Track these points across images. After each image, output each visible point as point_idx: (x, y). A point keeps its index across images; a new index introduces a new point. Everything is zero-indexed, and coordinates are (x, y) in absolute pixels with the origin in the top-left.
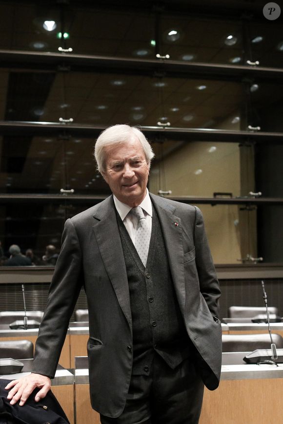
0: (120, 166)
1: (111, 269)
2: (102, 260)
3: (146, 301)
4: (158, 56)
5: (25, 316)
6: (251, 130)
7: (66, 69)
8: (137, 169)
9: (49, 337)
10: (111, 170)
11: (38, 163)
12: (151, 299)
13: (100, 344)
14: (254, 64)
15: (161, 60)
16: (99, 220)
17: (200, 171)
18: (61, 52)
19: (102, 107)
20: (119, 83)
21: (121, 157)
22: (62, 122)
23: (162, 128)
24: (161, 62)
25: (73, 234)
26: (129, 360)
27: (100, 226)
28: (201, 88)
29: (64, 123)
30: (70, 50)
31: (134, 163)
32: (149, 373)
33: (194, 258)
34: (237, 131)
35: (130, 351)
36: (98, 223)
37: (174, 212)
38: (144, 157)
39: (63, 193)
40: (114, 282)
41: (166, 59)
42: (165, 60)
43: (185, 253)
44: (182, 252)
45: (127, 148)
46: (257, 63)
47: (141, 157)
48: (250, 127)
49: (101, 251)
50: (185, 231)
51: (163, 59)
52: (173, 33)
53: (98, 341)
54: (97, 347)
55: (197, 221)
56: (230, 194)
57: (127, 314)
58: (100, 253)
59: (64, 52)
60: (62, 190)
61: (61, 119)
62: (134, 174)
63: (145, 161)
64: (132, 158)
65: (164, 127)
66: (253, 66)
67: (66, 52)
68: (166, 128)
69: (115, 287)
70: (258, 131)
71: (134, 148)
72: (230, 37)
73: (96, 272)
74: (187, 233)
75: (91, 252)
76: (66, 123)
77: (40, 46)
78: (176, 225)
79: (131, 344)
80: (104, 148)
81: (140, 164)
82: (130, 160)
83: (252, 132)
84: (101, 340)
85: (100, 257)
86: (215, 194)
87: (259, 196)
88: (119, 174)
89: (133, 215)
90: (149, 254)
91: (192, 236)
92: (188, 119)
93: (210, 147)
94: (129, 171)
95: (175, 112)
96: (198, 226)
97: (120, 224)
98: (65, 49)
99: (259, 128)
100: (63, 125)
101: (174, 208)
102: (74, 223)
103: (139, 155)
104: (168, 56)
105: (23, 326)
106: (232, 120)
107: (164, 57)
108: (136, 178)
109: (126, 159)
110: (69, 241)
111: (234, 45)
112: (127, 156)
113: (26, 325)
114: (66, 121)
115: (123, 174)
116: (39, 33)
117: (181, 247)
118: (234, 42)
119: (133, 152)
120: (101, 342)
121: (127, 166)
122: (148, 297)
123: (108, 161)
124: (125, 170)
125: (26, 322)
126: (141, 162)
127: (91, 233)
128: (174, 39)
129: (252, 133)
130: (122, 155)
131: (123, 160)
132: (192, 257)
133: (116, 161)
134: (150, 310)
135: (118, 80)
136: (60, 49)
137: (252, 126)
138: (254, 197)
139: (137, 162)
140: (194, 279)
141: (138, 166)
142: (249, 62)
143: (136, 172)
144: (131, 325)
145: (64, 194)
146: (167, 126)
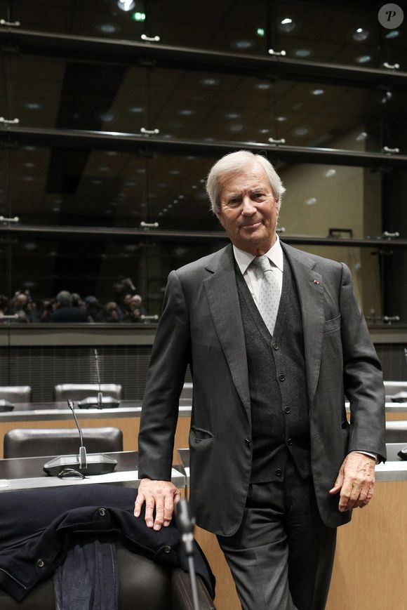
0: (238, 201)
1: (224, 337)
2: (214, 324)
3: (276, 380)
4: (271, 51)
5: (100, 391)
6: (388, 152)
7: (150, 63)
8: (260, 205)
9: (156, 430)
10: (226, 207)
11: (97, 182)
12: (282, 377)
13: (210, 436)
14: (392, 67)
15: (275, 57)
16: (213, 273)
17: (314, 200)
18: (144, 41)
19: (187, 113)
20: (211, 82)
21: (239, 189)
22: (144, 133)
23: (274, 145)
24: (275, 59)
25: (177, 291)
26: (247, 457)
27: (212, 280)
28: (317, 92)
29: (146, 135)
30: (157, 38)
31: (255, 196)
32: (283, 478)
33: (339, 328)
34: (361, 153)
35: (248, 447)
36: (210, 276)
37: (314, 267)
38: (269, 190)
39: (144, 227)
40: (228, 352)
41: (282, 56)
42: (280, 58)
43: (327, 319)
44: (323, 318)
45: (246, 176)
46: (397, 66)
47: (266, 190)
48: (386, 148)
49: (213, 312)
50: (328, 291)
51: (277, 56)
52: (287, 21)
53: (207, 433)
54: (205, 442)
55: (343, 281)
56: (349, 231)
57: (243, 396)
58: (211, 315)
59: (148, 41)
60: (143, 224)
61: (143, 130)
62: (255, 210)
63: (270, 194)
64: (253, 189)
65: (277, 144)
66: (391, 69)
67: (152, 42)
68: (280, 146)
69: (229, 360)
70: (396, 153)
71: (255, 177)
72: (360, 30)
73: (205, 340)
74: (330, 294)
75: (201, 313)
76: (150, 135)
77: (109, 29)
78: (316, 283)
79: (250, 436)
80: (218, 178)
81: (263, 198)
82: (251, 191)
83: (389, 154)
84: (211, 431)
85: (210, 321)
86: (331, 231)
87: (397, 238)
88: (237, 210)
89: (255, 266)
90: (278, 318)
91: (337, 299)
92: (301, 132)
93: (327, 170)
94: (249, 206)
95: (281, 122)
96: (344, 287)
97: (240, 277)
98: (151, 37)
99: (397, 150)
100: (145, 138)
101: (314, 262)
102: (180, 277)
103: (262, 186)
104: (283, 53)
105: (97, 404)
106: (357, 136)
107: (278, 54)
108: (259, 215)
109: (245, 191)
110: (173, 300)
111: (364, 41)
112: (246, 187)
113: (101, 403)
114: (150, 132)
115: (242, 210)
116: (115, 14)
117: (321, 311)
118: (364, 37)
119: (255, 182)
120: (211, 434)
121: (247, 200)
122: (278, 375)
123: (223, 196)
124: (244, 205)
125: (101, 399)
126: (265, 195)
127: (201, 289)
128: (288, 30)
129: (389, 156)
130: (240, 186)
131: (242, 192)
132: (335, 327)
133: (233, 193)
134: (282, 392)
135: (210, 78)
136: (144, 37)
137: (389, 148)
138: (389, 239)
139: (260, 195)
140: (335, 356)
141: (261, 201)
142: (386, 65)
143: (259, 209)
144: (248, 411)
145: (146, 229)
146: (281, 144)
